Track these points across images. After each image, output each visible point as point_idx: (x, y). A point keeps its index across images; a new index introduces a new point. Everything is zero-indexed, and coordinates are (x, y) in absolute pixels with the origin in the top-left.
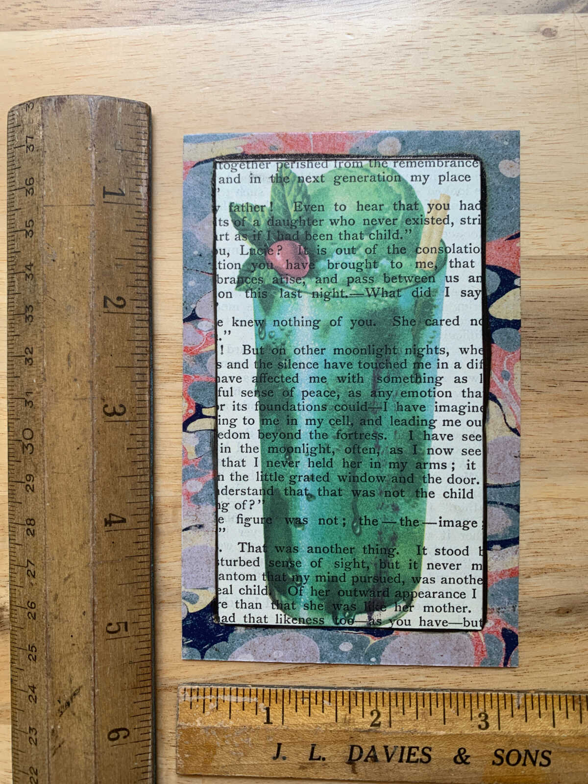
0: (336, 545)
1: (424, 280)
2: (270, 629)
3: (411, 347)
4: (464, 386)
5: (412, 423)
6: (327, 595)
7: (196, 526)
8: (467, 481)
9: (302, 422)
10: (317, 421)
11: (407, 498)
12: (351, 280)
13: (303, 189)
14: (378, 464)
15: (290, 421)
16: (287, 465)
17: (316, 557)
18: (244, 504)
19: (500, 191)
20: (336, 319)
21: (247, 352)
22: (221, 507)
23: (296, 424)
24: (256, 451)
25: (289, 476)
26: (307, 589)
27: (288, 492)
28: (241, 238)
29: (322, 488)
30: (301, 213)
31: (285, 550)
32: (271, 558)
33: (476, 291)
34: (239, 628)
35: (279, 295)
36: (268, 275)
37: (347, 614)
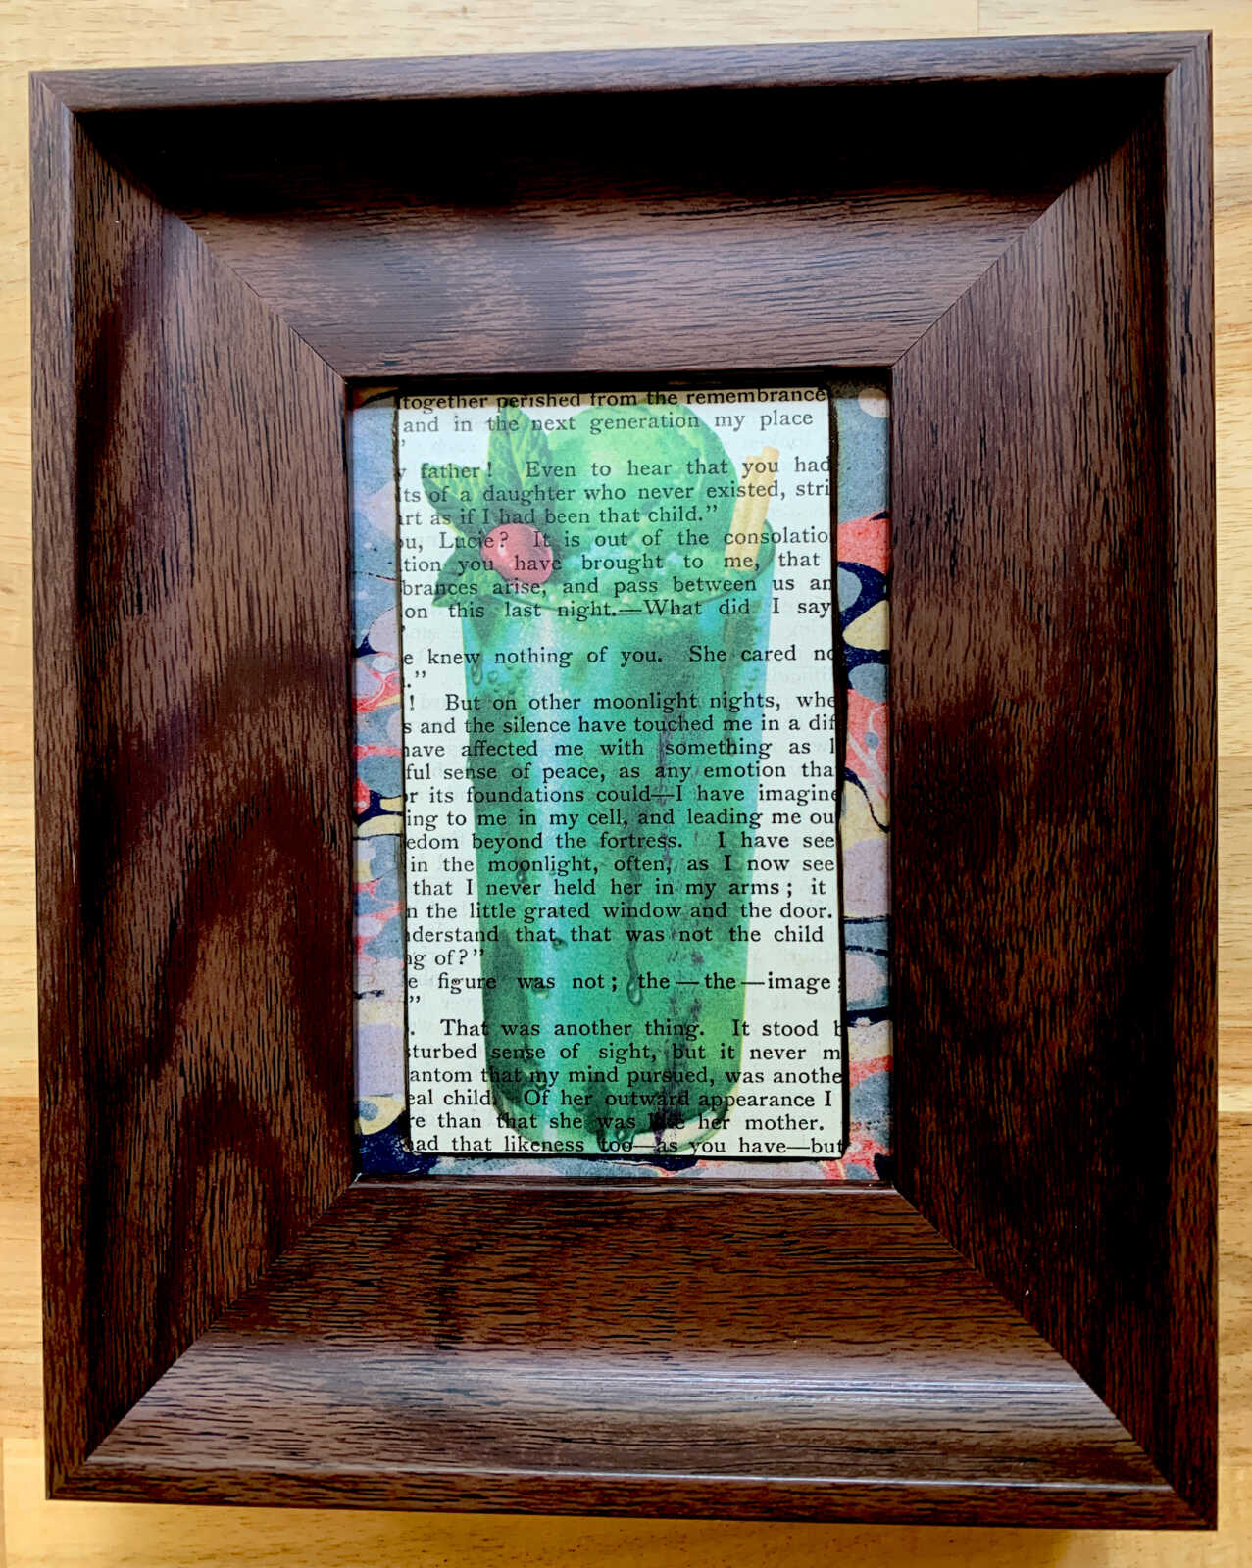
0: (602, 1021)
1: (738, 585)
2: (495, 1160)
3: (719, 694)
4: (806, 759)
5: (722, 819)
6: (587, 1104)
7: (372, 992)
8: (812, 913)
9: (543, 820)
10: (568, 818)
11: (717, 943)
12: (620, 587)
13: (541, 442)
14: (668, 887)
15: (524, 819)
16: (520, 890)
17: (569, 1041)
18: (449, 956)
19: (860, 438)
20: (598, 651)
21: (453, 705)
22: (413, 961)
23: (534, 823)
24: (469, 868)
25: (523, 908)
26: (554, 1093)
27: (522, 936)
28: (441, 520)
29: (578, 929)
30: (537, 479)
31: (518, 1029)
32: (495, 1045)
33: (823, 604)
34: (444, 1159)
35: (505, 612)
36: (486, 580)
37: (621, 1134)
